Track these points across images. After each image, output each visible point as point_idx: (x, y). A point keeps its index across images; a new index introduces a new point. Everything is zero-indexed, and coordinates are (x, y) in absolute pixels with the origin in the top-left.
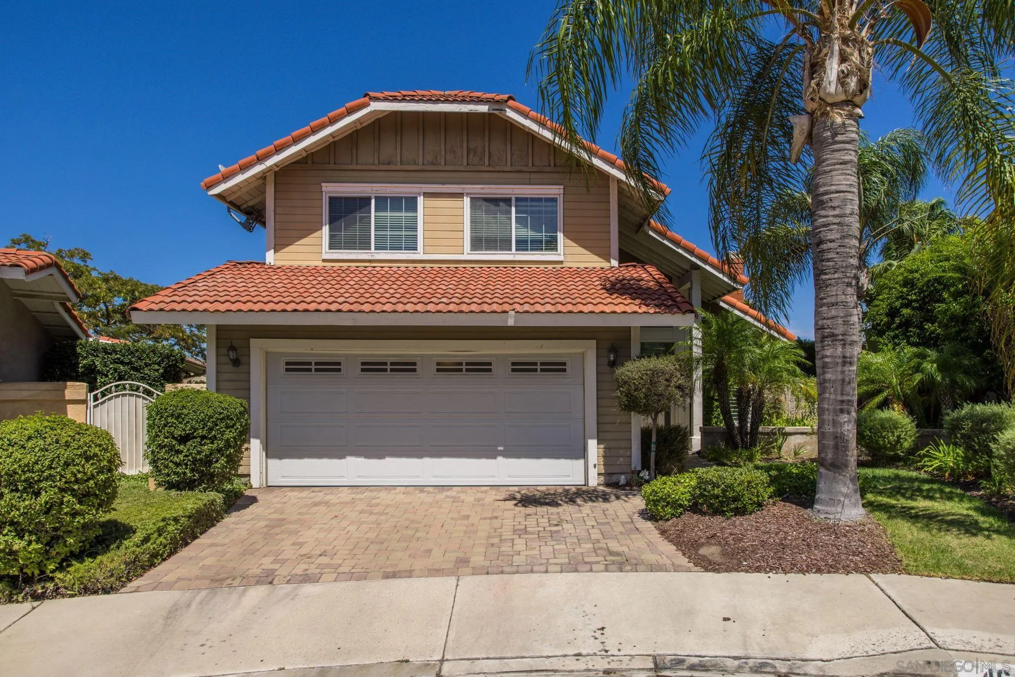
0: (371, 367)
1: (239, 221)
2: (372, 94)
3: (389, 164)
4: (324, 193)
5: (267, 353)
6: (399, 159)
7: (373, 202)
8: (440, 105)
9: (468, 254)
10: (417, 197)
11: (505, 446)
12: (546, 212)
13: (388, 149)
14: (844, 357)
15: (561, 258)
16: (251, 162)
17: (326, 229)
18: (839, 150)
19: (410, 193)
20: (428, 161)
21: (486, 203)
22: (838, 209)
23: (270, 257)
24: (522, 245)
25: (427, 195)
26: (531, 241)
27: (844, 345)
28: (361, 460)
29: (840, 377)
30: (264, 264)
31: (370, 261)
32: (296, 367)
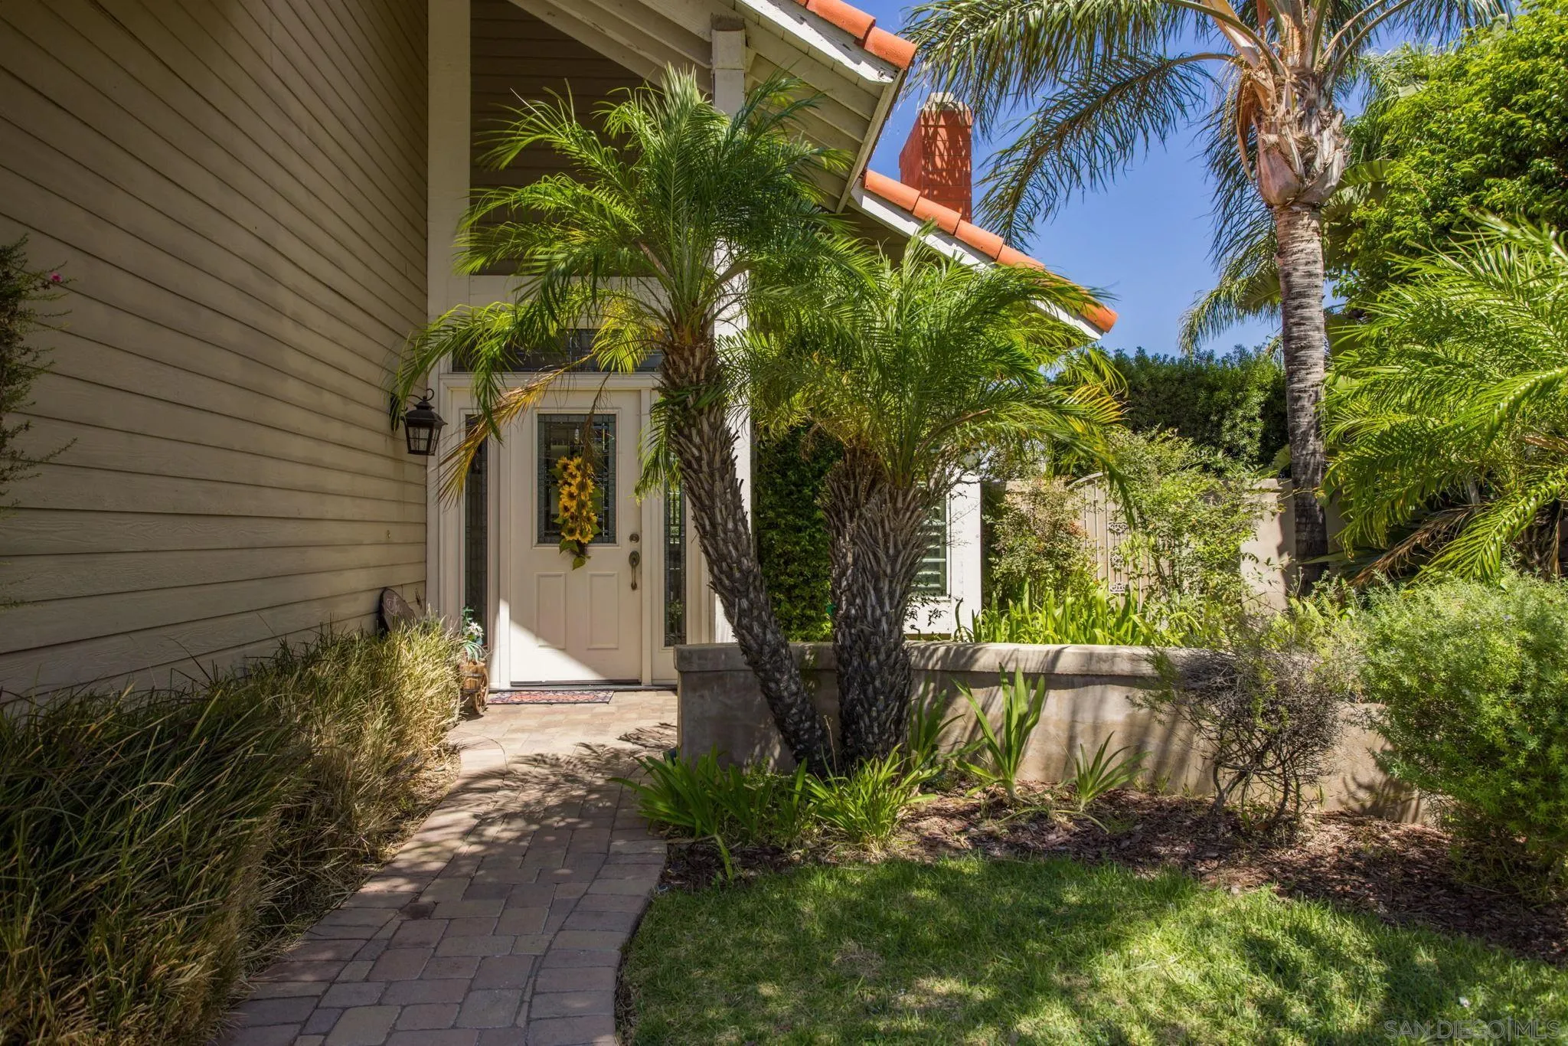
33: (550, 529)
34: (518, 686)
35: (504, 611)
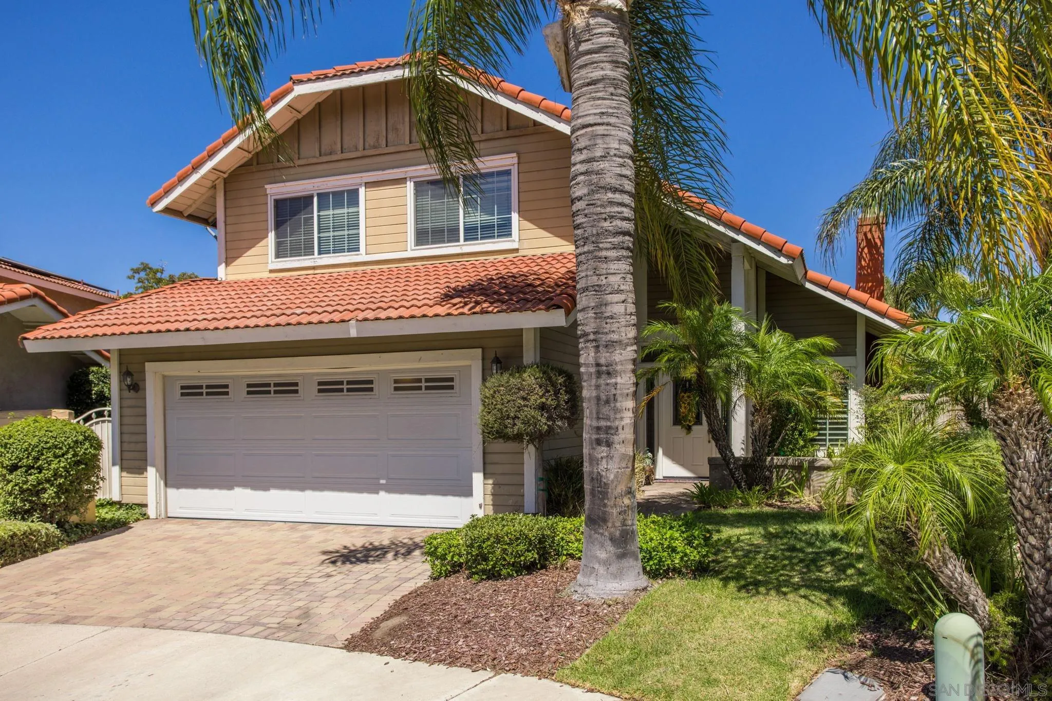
0: (257, 389)
1: (214, 234)
2: (295, 77)
3: (331, 154)
4: (269, 196)
5: (164, 377)
6: (339, 146)
7: (315, 199)
8: (364, 76)
9: (413, 251)
10: (358, 189)
11: (388, 479)
12: (499, 190)
13: (331, 136)
14: (598, 365)
15: (515, 245)
16: (186, 173)
17: (272, 236)
18: (586, 65)
19: (352, 185)
20: (369, 145)
21: (433, 187)
22: (585, 152)
23: (222, 272)
24: (472, 233)
25: (368, 185)
26: (482, 227)
27: (597, 347)
28: (248, 492)
29: (594, 394)
30: (216, 280)
31: (314, 268)
32: (191, 391)
33: (678, 420)
34: (665, 478)
35: (661, 451)
